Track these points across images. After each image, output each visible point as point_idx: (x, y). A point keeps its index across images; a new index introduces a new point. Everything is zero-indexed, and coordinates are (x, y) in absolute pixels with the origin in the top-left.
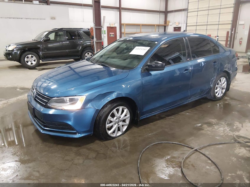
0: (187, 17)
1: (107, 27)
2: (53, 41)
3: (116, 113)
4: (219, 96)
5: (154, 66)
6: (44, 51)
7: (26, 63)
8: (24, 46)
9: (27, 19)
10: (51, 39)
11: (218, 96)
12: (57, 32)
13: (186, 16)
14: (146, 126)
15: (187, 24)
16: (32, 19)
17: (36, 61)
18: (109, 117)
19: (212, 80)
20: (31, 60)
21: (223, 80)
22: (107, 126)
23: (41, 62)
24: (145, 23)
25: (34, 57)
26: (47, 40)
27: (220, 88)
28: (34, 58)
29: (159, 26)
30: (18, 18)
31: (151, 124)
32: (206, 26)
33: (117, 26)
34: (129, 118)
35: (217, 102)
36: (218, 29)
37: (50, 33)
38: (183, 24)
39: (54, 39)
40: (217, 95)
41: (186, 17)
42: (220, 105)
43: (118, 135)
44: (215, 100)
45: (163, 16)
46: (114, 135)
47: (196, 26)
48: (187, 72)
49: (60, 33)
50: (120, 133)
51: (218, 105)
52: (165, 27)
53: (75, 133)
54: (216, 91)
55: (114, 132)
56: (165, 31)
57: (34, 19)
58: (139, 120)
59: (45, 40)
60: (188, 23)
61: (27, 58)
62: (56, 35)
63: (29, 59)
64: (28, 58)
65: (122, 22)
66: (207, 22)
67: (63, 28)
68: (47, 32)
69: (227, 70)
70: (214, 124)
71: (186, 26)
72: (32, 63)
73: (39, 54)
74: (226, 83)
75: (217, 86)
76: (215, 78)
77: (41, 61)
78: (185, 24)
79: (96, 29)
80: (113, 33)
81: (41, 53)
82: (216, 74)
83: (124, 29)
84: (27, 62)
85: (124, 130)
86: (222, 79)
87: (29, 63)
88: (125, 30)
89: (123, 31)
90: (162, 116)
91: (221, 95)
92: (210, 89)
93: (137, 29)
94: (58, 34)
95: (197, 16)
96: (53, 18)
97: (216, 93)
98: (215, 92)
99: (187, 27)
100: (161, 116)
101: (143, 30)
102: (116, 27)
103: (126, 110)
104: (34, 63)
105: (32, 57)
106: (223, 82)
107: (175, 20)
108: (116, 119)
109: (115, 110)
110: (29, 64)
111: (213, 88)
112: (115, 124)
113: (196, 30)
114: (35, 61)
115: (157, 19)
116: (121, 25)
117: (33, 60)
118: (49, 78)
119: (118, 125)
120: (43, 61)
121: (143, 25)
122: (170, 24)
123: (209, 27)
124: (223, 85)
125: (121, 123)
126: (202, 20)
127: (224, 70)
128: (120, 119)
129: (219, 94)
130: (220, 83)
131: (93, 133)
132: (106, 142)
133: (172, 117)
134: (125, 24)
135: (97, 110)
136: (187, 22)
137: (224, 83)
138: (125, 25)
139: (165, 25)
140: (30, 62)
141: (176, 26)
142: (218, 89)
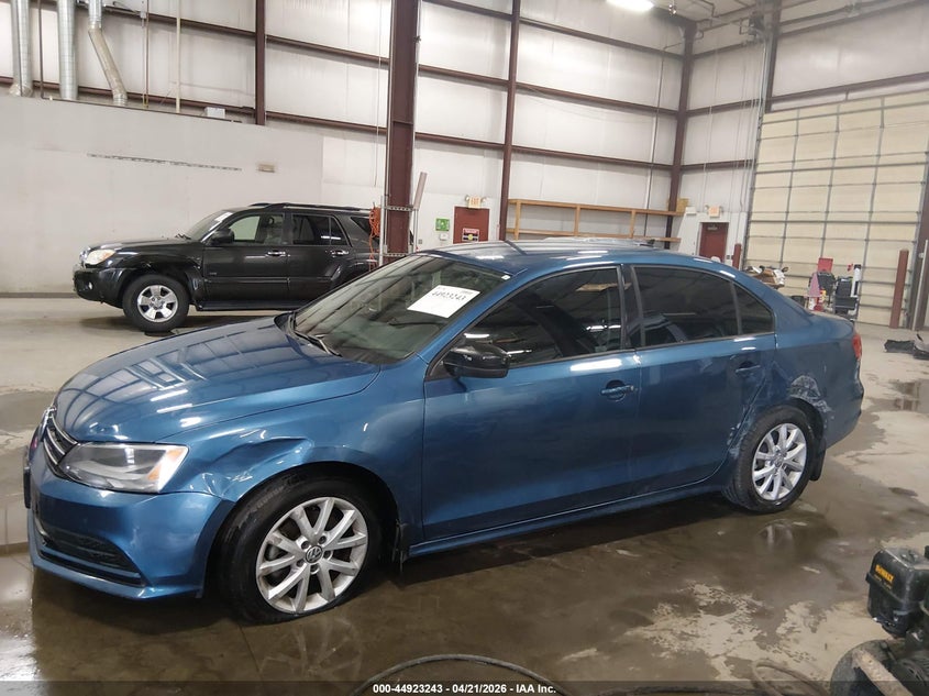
0: (753, 189)
1: (456, 208)
2: (250, 245)
3: (304, 522)
4: (772, 496)
5: (470, 359)
6: (208, 276)
7: (141, 312)
8: (142, 253)
9: (176, 164)
10: (236, 238)
11: (767, 497)
12: (269, 215)
13: (749, 187)
14: (437, 584)
15: (749, 214)
16: (195, 165)
17: (176, 306)
18: (273, 535)
19: (736, 431)
20: (159, 305)
21: (791, 435)
22: (262, 567)
23: (192, 311)
24: (596, 204)
25: (171, 293)
26: (224, 240)
27: (778, 466)
28: (171, 297)
29: (645, 215)
30: (147, 160)
31: (463, 577)
32: (822, 226)
33: (493, 206)
34: (364, 547)
35: (761, 518)
36: (867, 240)
37: (239, 215)
38: (735, 215)
39: (253, 238)
40: (761, 490)
41: (748, 191)
42: (777, 532)
43: (310, 607)
44: (755, 508)
45: (662, 183)
46: (292, 608)
47: (786, 222)
48: (620, 392)
49: (278, 219)
50: (319, 601)
51: (770, 529)
52: (670, 220)
53: (136, 583)
54: (757, 474)
55: (292, 593)
56: (668, 234)
57: (201, 166)
58: (403, 559)
59: (214, 240)
60: (754, 210)
61: (145, 294)
62: (263, 226)
63: (153, 299)
64: (148, 294)
65: (511, 196)
66: (827, 212)
67: (284, 204)
68: (229, 214)
69: (805, 396)
70: (701, 608)
71: (749, 222)
72: (159, 315)
73: (190, 285)
74: (802, 446)
75: (759, 455)
76: (750, 423)
77: (192, 308)
78: (744, 216)
79: (390, 213)
80: (475, 231)
81: (195, 283)
82: (753, 409)
83: (515, 219)
84: (145, 308)
85: (338, 591)
86: (783, 430)
87: (149, 311)
88: (519, 222)
89: (510, 224)
90: (520, 552)
91: (780, 492)
92: (729, 466)
93: (565, 223)
94: (271, 221)
95: (790, 187)
96: (267, 168)
97: (761, 482)
98: (754, 480)
99: (752, 226)
100: (516, 550)
101: (583, 226)
102: (488, 210)
103: (350, 515)
104: (167, 313)
105: (164, 293)
106: (788, 444)
107: (707, 198)
108: (304, 545)
109: (298, 510)
110: (150, 314)
111: (740, 463)
112: (299, 563)
113: (784, 238)
114: (170, 306)
115: (640, 192)
116: (505, 204)
117: (165, 305)
118: (187, 362)
119: (313, 568)
120: (198, 309)
121: (587, 209)
122: (689, 210)
123: (832, 231)
124: (790, 455)
125: (325, 564)
126: (806, 202)
127: (788, 399)
128: (323, 546)
129: (770, 488)
130: (775, 448)
131: (201, 587)
132: (252, 630)
133: (554, 560)
134: (519, 203)
135: (224, 502)
136: (750, 207)
137: (794, 446)
138: (519, 206)
139: (670, 213)
140: (156, 308)
141: (711, 217)
142: (768, 469)
